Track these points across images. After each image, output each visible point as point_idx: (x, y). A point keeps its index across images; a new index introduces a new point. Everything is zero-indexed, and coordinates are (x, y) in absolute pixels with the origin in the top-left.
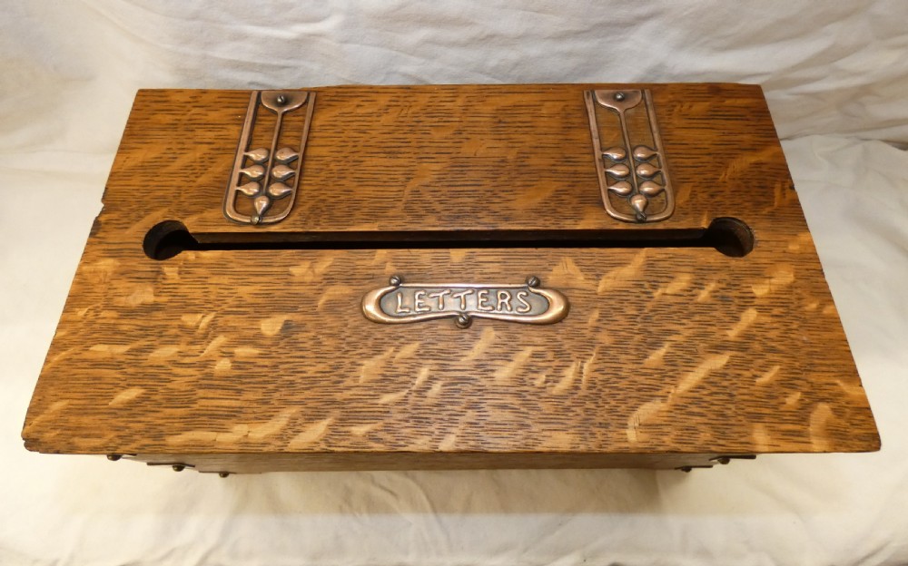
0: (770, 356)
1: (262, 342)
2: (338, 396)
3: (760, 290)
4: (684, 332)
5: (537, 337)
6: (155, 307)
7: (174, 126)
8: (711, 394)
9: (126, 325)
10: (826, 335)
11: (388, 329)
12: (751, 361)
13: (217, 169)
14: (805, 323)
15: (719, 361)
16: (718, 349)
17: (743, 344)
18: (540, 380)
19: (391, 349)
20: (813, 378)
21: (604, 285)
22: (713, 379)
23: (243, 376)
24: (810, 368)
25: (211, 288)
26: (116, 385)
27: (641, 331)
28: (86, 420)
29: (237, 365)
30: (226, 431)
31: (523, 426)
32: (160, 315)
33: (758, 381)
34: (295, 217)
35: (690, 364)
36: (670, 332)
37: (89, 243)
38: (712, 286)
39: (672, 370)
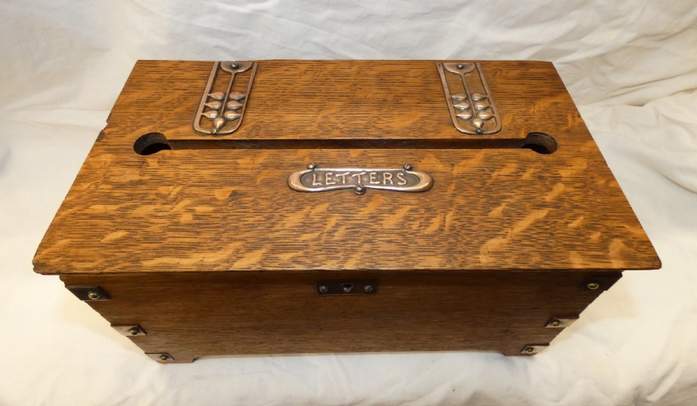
0: (576, 211)
1: (216, 203)
2: (271, 236)
3: (565, 173)
4: (515, 197)
5: (413, 200)
6: (140, 182)
7: (160, 80)
8: (537, 234)
9: (117, 193)
10: (614, 199)
11: (308, 196)
12: (563, 214)
13: (190, 104)
14: (598, 192)
15: (542, 214)
16: (543, 205)
17: (558, 202)
18: (415, 226)
19: (309, 208)
20: (608, 223)
21: (457, 171)
22: (537, 224)
23: (200, 224)
24: (606, 218)
25: (181, 172)
26: (108, 229)
27: (485, 196)
28: (82, 251)
29: (197, 217)
30: (187, 257)
31: (404, 253)
32: (144, 187)
33: (570, 225)
34: (242, 130)
35: (521, 215)
36: (505, 197)
37: (95, 145)
38: (532, 171)
39: (509, 218)
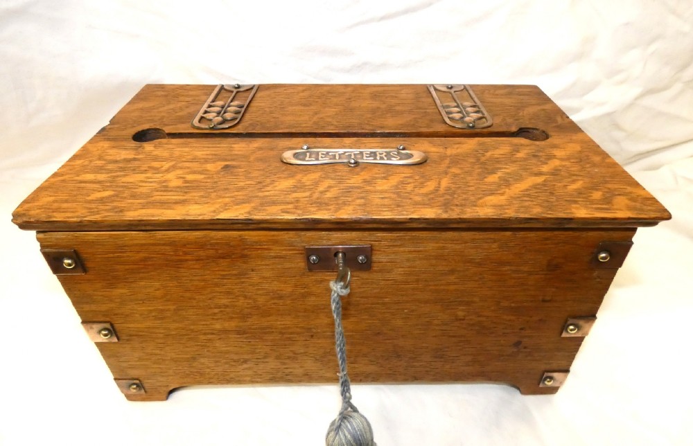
0: (575, 178)
1: (208, 172)
2: (261, 194)
3: (558, 153)
4: (511, 168)
5: (408, 171)
6: (135, 159)
7: (166, 96)
8: (536, 193)
9: (110, 167)
10: (611, 170)
11: (301, 168)
12: (562, 179)
13: (191, 109)
14: (594, 165)
15: (540, 180)
16: (540, 174)
17: (555, 173)
18: (409, 187)
19: (300, 175)
20: (609, 186)
21: (449, 152)
22: (535, 187)
23: (188, 187)
24: (606, 182)
25: (175, 152)
26: (94, 190)
27: (481, 168)
28: (65, 205)
29: (186, 182)
30: (173, 209)
31: (398, 206)
32: (137, 162)
33: (569, 187)
34: (240, 126)
35: (519, 179)
36: (500, 168)
37: (95, 136)
38: (526, 151)
39: (506, 182)
